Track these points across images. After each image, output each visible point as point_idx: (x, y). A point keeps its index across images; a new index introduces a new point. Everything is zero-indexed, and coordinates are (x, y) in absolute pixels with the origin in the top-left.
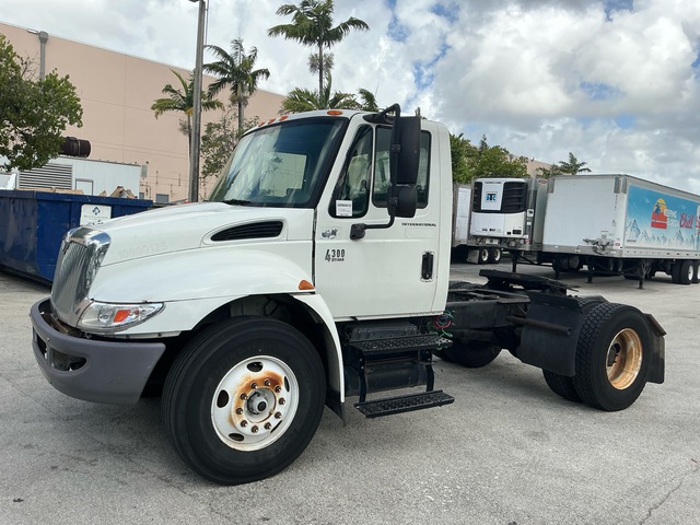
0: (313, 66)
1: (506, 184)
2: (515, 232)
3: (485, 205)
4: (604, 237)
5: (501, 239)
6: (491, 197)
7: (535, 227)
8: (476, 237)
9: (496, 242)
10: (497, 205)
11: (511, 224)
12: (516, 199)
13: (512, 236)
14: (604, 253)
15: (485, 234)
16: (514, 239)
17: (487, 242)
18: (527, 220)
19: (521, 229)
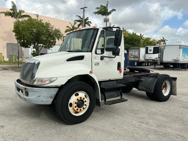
0: (105, 21)
1: (154, 47)
2: (157, 58)
3: (149, 52)
4: (177, 59)
6: (150, 50)
7: (161, 57)
8: (147, 60)
9: (152, 61)
10: (152, 52)
11: (155, 56)
12: (156, 50)
13: (156, 59)
14: (177, 62)
15: (149, 59)
16: (156, 60)
17: (150, 61)
18: (159, 56)
19: (158, 57)
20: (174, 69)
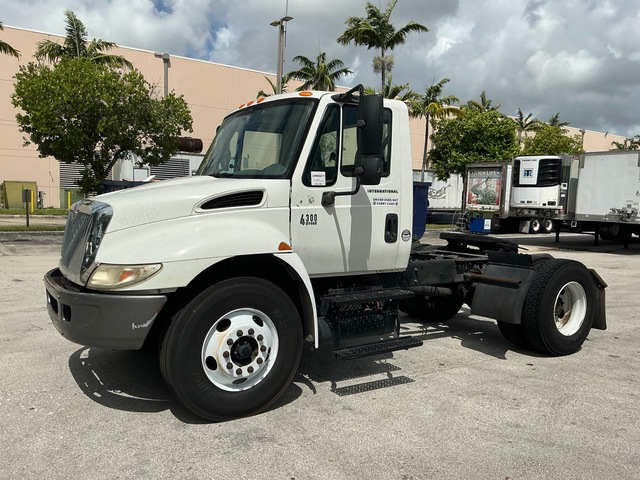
0: (376, 67)
1: (541, 162)
2: (551, 203)
3: (523, 180)
4: (629, 206)
5: (538, 210)
6: (528, 173)
7: (568, 200)
8: (517, 208)
9: (533, 213)
10: (533, 180)
11: (547, 196)
12: (550, 174)
13: (547, 206)
14: (629, 221)
15: (523, 206)
16: (550, 210)
17: (526, 212)
18: (561, 193)
19: (556, 201)
20: (630, 246)
